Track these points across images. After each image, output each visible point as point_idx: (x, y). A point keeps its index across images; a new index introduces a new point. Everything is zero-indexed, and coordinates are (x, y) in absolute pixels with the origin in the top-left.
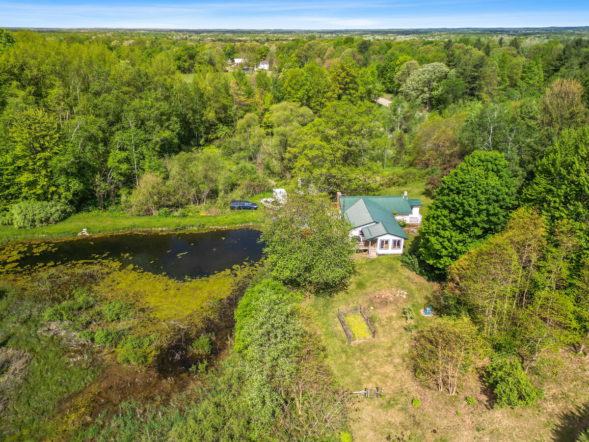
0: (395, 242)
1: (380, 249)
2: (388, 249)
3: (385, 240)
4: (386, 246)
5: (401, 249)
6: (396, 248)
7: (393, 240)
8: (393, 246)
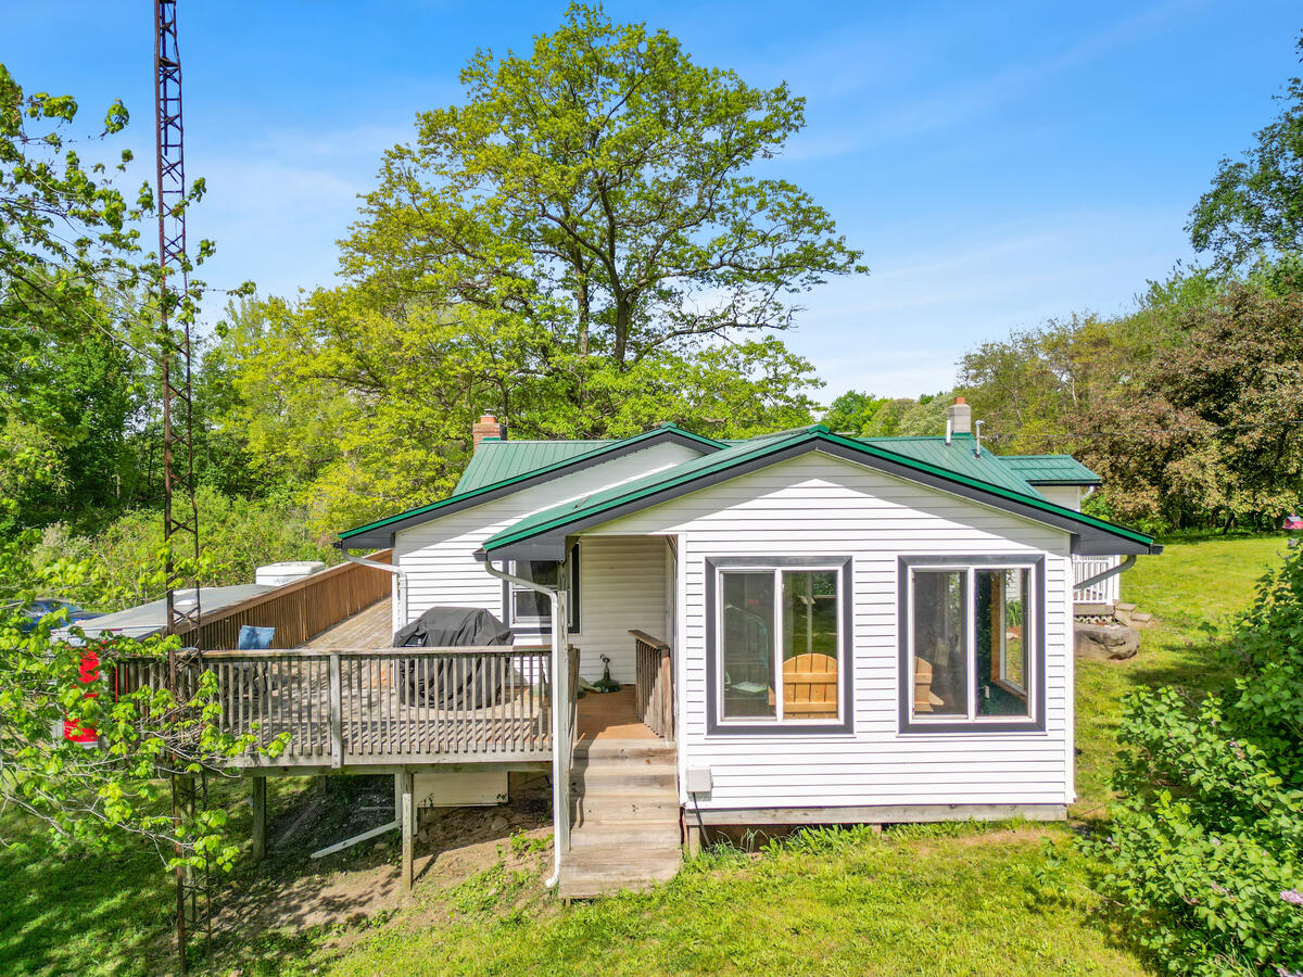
1: (713, 729)
2: (847, 728)
3: (778, 561)
4: (806, 675)
5: (1040, 726)
6: (972, 717)
7: (903, 563)
8: (923, 672)
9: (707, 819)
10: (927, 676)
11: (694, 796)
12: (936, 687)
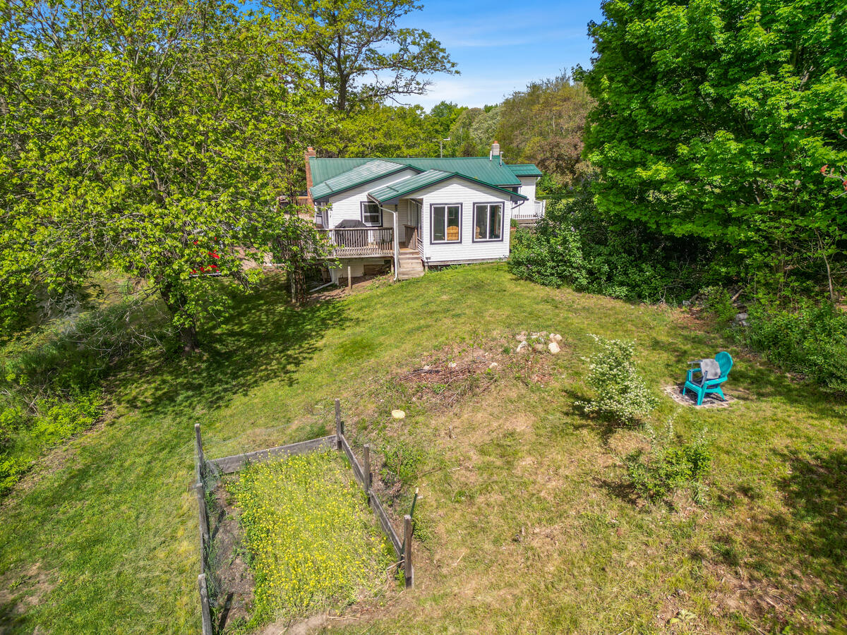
0: (480, 210)
1: (431, 243)
2: (461, 242)
3: (446, 204)
4: (452, 231)
5: (502, 240)
6: (488, 239)
7: (474, 204)
8: (477, 230)
9: (430, 264)
10: (479, 231)
11: (427, 258)
12: (481, 234)
